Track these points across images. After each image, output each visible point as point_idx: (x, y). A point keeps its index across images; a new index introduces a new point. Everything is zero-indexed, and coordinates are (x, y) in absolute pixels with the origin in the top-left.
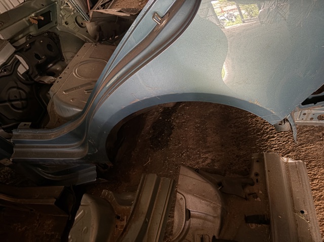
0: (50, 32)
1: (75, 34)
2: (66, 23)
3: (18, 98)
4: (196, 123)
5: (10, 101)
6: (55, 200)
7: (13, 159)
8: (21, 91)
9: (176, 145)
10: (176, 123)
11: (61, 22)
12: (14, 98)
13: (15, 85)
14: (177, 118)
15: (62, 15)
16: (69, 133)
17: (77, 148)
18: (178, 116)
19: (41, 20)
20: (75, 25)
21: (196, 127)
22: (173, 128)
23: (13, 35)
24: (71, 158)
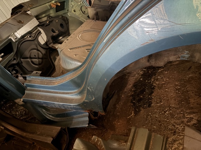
0: (63, 16)
1: (79, 18)
2: (74, 11)
3: (37, 56)
4: (176, 85)
5: (31, 58)
6: (52, 139)
7: (23, 100)
8: (39, 52)
9: (157, 103)
10: (157, 84)
11: (71, 10)
12: (34, 57)
13: (36, 48)
14: (157, 80)
15: (72, 5)
16: (70, 80)
17: (75, 95)
18: (158, 78)
19: (58, 5)
20: (80, 12)
21: (176, 89)
22: (153, 88)
23: (39, 13)
24: (69, 103)
